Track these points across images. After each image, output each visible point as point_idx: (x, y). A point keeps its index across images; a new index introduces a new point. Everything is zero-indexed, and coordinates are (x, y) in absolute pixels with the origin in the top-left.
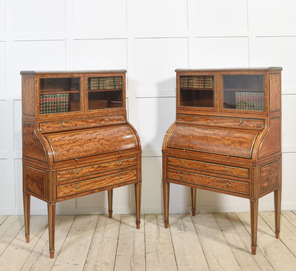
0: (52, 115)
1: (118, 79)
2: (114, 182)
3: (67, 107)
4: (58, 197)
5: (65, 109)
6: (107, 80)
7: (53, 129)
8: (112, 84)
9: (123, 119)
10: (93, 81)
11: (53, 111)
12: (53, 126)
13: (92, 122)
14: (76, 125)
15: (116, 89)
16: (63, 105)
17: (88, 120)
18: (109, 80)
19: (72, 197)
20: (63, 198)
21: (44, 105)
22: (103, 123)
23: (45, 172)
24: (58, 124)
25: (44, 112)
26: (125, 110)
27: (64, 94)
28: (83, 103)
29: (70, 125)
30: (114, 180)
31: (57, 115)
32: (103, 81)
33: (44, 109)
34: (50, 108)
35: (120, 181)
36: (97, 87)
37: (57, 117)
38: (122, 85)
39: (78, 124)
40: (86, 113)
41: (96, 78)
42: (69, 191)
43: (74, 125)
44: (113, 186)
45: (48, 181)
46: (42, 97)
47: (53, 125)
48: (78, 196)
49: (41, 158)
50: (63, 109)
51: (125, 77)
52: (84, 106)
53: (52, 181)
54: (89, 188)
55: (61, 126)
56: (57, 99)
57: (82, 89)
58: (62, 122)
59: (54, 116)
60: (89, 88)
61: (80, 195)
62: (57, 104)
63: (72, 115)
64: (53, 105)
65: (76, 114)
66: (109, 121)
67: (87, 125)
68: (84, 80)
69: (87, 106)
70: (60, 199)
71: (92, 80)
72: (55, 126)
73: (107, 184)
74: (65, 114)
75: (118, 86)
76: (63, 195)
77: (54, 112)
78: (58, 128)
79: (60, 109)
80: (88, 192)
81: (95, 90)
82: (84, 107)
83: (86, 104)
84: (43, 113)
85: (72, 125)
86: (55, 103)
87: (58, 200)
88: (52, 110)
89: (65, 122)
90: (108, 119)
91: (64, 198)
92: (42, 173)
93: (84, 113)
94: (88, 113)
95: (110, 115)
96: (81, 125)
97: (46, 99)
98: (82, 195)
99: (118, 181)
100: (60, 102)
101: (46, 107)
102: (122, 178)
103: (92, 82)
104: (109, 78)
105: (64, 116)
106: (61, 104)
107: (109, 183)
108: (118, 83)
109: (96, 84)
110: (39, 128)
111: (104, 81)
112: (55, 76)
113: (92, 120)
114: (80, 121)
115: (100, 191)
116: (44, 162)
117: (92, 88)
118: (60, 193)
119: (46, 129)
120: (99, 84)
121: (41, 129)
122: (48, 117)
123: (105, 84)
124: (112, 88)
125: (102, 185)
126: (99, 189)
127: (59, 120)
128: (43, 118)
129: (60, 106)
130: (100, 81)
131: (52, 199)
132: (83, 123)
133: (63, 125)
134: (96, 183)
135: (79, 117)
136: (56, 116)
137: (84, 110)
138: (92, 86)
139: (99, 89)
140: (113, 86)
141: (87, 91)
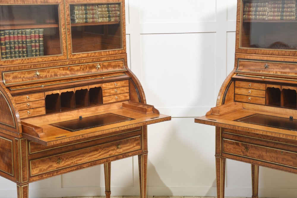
0: (20, 61)
1: (114, 7)
2: (110, 153)
3: (42, 48)
4: (31, 175)
5: (39, 52)
6: (98, 8)
7: (23, 80)
8: (106, 14)
9: (122, 66)
10: (78, 10)
11: (21, 54)
12: (22, 77)
13: (78, 70)
14: (56, 75)
15: (111, 22)
16: (36, 46)
17: (73, 67)
18: (101, 8)
19: (52, 175)
20: (39, 177)
21: (7, 46)
22: (94, 71)
23: (13, 142)
24: (30, 73)
25: (8, 55)
26: (126, 53)
27: (36, 30)
28: (64, 42)
29: (48, 74)
30: (109, 151)
31: (28, 61)
32: (92, 10)
33: (7, 51)
34: (17, 50)
35: (118, 152)
36: (84, 19)
37: (27, 63)
38: (119, 16)
39: (58, 74)
40: (69, 57)
41: (82, 5)
42: (47, 167)
43: (53, 74)
44: (108, 159)
45: (17, 154)
46: (3, 33)
47: (22, 75)
48: (60, 173)
49: (7, 122)
50: (36, 51)
51: (124, 4)
52: (66, 47)
53: (23, 153)
54: (76, 162)
55: (33, 76)
56: (26, 37)
57: (62, 22)
58: (36, 71)
59: (24, 61)
60: (73, 20)
61: (62, 171)
62: (26, 43)
63: (49, 60)
64: (20, 45)
65: (55, 59)
66: (102, 69)
67: (72, 74)
68: (64, 8)
69: (70, 47)
70: (34, 178)
71: (76, 8)
72: (25, 76)
73: (100, 155)
74: (39, 59)
75: (115, 17)
76: (38, 173)
77: (24, 56)
78: (29, 80)
79: (32, 51)
80: (74, 168)
81: (82, 23)
82: (66, 49)
83: (69, 44)
84: (6, 58)
85: (50, 75)
86: (23, 43)
87: (31, 180)
88: (19, 52)
89: (40, 71)
90: (100, 66)
91: (41, 176)
92: (9, 143)
93: (66, 57)
94: (72, 57)
95: (103, 59)
96: (63, 75)
97: (10, 37)
98: (66, 171)
99: (115, 151)
100: (31, 42)
101: (11, 48)
102: (121, 148)
103: (76, 12)
104: (101, 6)
105: (38, 62)
106: (33, 44)
107: (102, 154)
108: (115, 13)
109: (82, 14)
110: (1, 79)
112: (21, 3)
113: (79, 68)
114: (61, 69)
115: (91, 165)
116: (11, 127)
117: (77, 21)
118: (34, 170)
119: (12, 81)
120: (86, 14)
121: (5, 80)
122: (15, 63)
123: (96, 14)
124: (106, 20)
125: (93, 158)
126: (90, 164)
127: (31, 67)
128: (8, 65)
129: (32, 46)
130: (88, 10)
131: (23, 178)
132: (65, 71)
133: (37, 75)
134: (85, 155)
135: (60, 63)
136: (25, 62)
137: (67, 52)
138: (76, 18)
139: (86, 22)
140: (107, 17)
141: (69, 24)
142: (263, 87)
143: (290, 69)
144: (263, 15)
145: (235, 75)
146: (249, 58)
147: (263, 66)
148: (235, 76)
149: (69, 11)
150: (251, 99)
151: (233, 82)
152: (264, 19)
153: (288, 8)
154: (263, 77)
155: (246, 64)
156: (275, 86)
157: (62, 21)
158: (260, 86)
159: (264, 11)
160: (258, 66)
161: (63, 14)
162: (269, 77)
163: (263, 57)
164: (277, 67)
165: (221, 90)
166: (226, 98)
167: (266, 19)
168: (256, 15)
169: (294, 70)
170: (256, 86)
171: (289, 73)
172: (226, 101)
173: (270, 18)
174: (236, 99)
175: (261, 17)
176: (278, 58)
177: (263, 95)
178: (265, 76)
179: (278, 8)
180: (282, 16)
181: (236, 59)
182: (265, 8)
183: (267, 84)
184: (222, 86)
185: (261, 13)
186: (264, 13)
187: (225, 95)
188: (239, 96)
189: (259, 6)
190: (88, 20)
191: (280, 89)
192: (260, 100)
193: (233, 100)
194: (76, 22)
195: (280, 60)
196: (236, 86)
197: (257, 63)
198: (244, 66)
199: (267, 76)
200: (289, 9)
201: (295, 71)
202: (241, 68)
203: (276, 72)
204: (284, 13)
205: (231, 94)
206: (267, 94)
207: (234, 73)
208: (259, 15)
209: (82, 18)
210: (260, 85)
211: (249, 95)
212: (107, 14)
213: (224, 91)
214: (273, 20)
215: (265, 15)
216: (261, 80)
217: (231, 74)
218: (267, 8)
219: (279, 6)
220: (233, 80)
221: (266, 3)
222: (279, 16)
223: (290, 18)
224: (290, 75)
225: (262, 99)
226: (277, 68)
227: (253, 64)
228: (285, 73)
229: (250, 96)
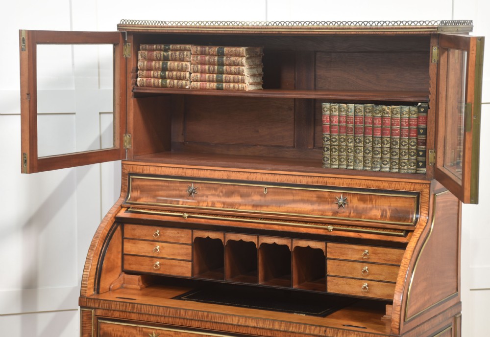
142: (185, 236)
143: (242, 196)
144: (179, 78)
145: (123, 210)
146: (152, 172)
147: (184, 189)
148: (123, 214)
150: (160, 264)
151: (119, 228)
152: (182, 87)
153: (230, 65)
154: (186, 215)
155: (147, 185)
156: (213, 235)
158: (179, 235)
159: (181, 70)
160: (174, 190)
162: (199, 213)
163: (185, 170)
164: (213, 192)
165: (92, 246)
166: (104, 265)
167: (187, 87)
168: (163, 78)
169: (250, 199)
170: (171, 235)
171: (240, 205)
172: (103, 272)
173: (194, 84)
174: (127, 267)
175: (176, 81)
176: (216, 171)
177: (186, 254)
178: (191, 211)
179: (210, 64)
180: (220, 81)
181: (123, 174)
182: (184, 63)
183: (194, 231)
184: (96, 237)
185: (175, 73)
186: (182, 73)
187: (102, 257)
188: (134, 258)
189: (170, 58)
191: (223, 241)
192: (180, 266)
193: (120, 269)
195: (221, 177)
196: (126, 236)
197: (172, 184)
198: (142, 190)
199: (194, 213)
200: (233, 68)
201: (253, 200)
202: (136, 194)
203: (213, 204)
204: (224, 76)
205: (114, 256)
206: (194, 253)
207: (122, 207)
208: (172, 78)
210: (180, 232)
211: (155, 255)
213: (100, 248)
214: (202, 89)
215: (184, 78)
216: (182, 221)
217: (114, 210)
218: (188, 64)
219: (212, 60)
220: (119, 222)
221: (185, 53)
222: (213, 81)
223: (236, 85)
224: (242, 209)
225: (185, 265)
226: (214, 195)
227: (162, 186)
228: (232, 205)
229: (157, 258)
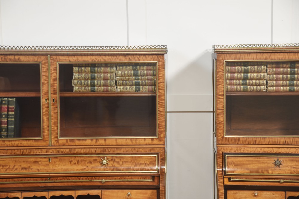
1: (147, 70)
6: (116, 70)
10: (78, 72)
15: (141, 93)
16: (1, 123)
18: (123, 70)
36: (88, 86)
40: (53, 143)
41: (86, 65)
71: (76, 69)
75: (148, 85)
82: (49, 130)
83: (55, 123)
103: (75, 75)
104: (121, 67)
109: (85, 79)
111: (108, 73)
117: (75, 89)
123: (111, 79)
124: (131, 89)
130: (98, 72)
137: (50, 135)
138: (75, 83)
139: (93, 91)
140: (133, 85)
141: (56, 93)
149: (56, 74)
152: (260, 91)
157: (44, 88)
161: (46, 78)
167: (264, 91)
168: (244, 84)
173: (271, 88)
175: (255, 87)
182: (262, 74)
185: (254, 81)
186: (261, 81)
189: (249, 70)
190: (96, 88)
194: (74, 91)
209: (85, 84)
212: (132, 80)
214: (276, 91)
215: (259, 84)
221: (263, 67)
222: (286, 86)
